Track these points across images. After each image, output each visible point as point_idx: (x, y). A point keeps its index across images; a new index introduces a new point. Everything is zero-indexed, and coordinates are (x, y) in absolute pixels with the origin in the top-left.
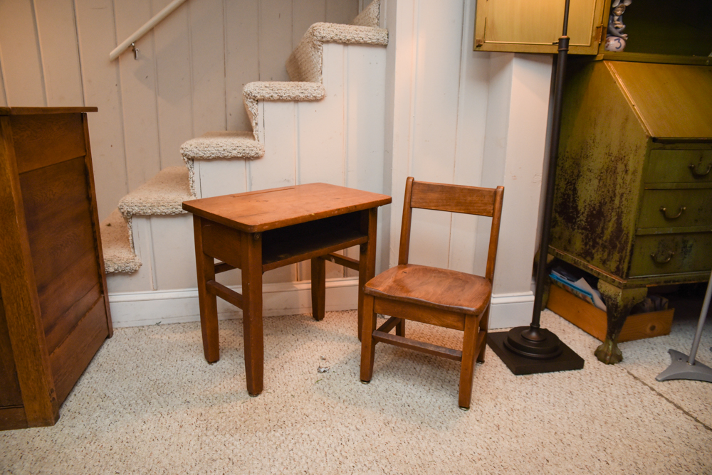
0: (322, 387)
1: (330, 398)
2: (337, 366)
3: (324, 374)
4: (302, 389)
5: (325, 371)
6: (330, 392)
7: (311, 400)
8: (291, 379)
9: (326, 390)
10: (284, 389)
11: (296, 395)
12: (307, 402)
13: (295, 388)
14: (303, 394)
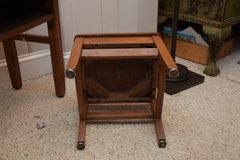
0: (47, 140)
1: (58, 146)
2: (50, 119)
3: (43, 129)
4: (31, 146)
5: (43, 127)
6: (56, 141)
7: (43, 153)
8: (18, 141)
9: (51, 141)
10: (16, 152)
11: (29, 153)
12: (41, 156)
13: (25, 148)
14: (34, 150)
